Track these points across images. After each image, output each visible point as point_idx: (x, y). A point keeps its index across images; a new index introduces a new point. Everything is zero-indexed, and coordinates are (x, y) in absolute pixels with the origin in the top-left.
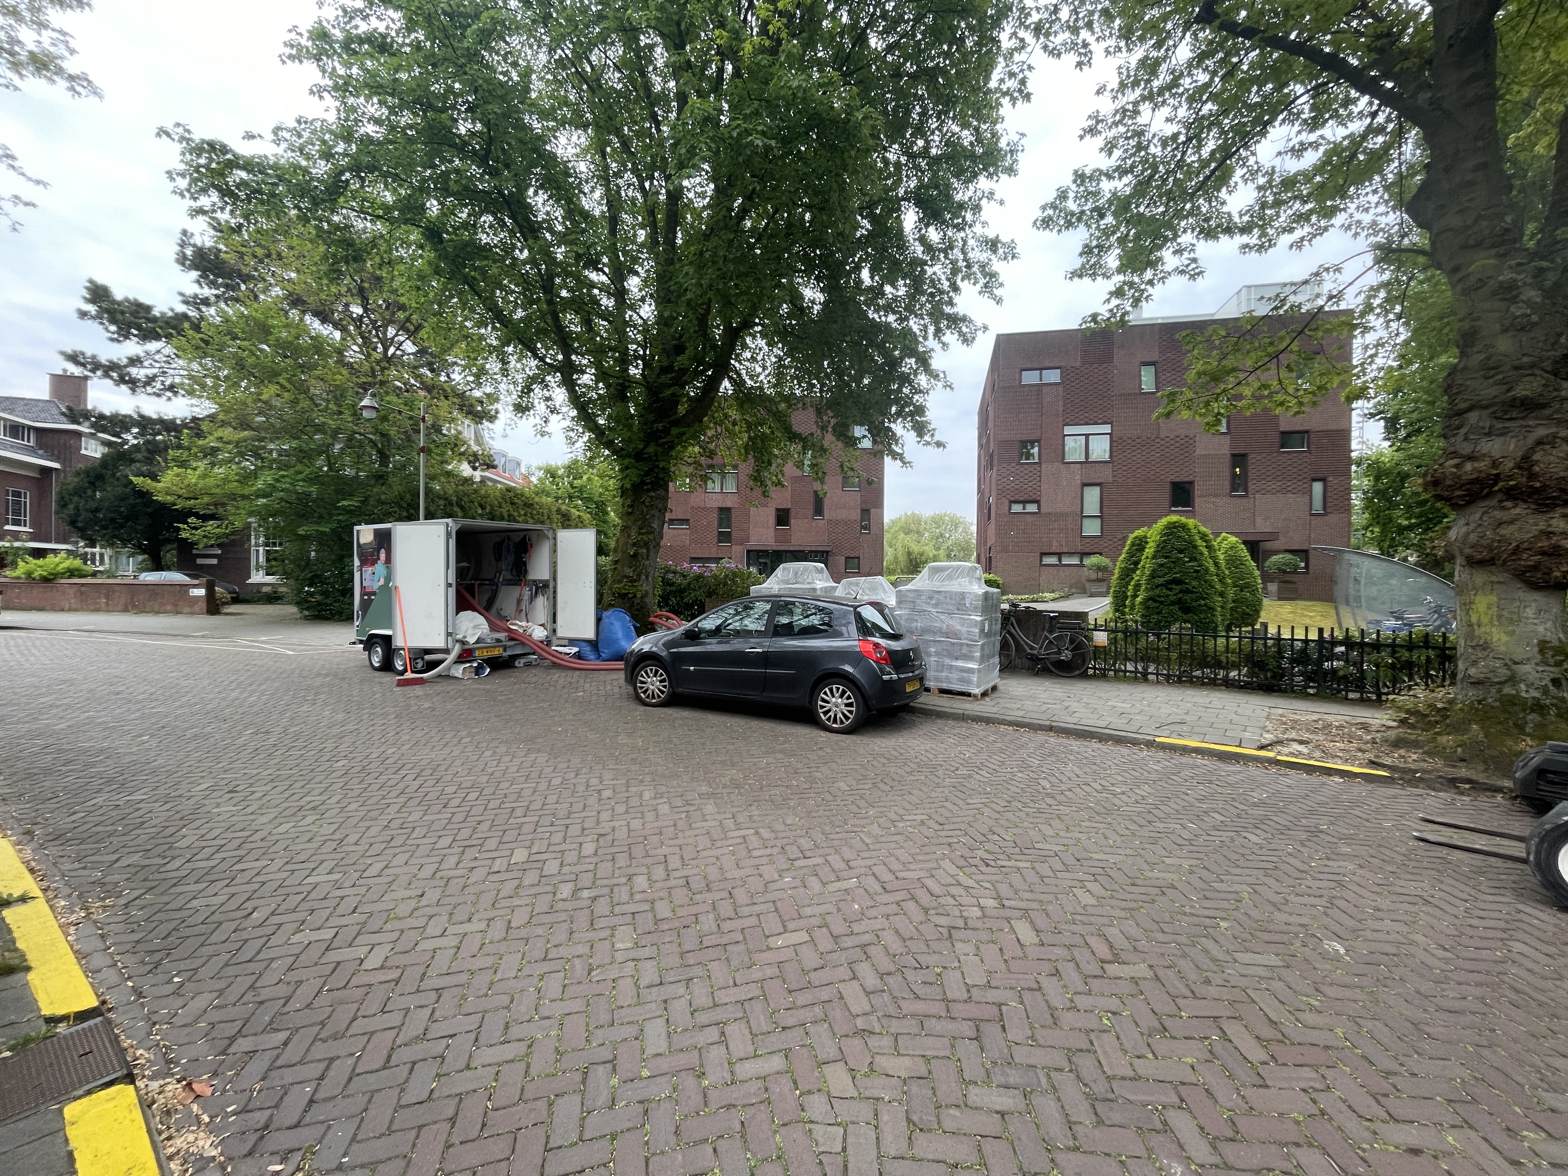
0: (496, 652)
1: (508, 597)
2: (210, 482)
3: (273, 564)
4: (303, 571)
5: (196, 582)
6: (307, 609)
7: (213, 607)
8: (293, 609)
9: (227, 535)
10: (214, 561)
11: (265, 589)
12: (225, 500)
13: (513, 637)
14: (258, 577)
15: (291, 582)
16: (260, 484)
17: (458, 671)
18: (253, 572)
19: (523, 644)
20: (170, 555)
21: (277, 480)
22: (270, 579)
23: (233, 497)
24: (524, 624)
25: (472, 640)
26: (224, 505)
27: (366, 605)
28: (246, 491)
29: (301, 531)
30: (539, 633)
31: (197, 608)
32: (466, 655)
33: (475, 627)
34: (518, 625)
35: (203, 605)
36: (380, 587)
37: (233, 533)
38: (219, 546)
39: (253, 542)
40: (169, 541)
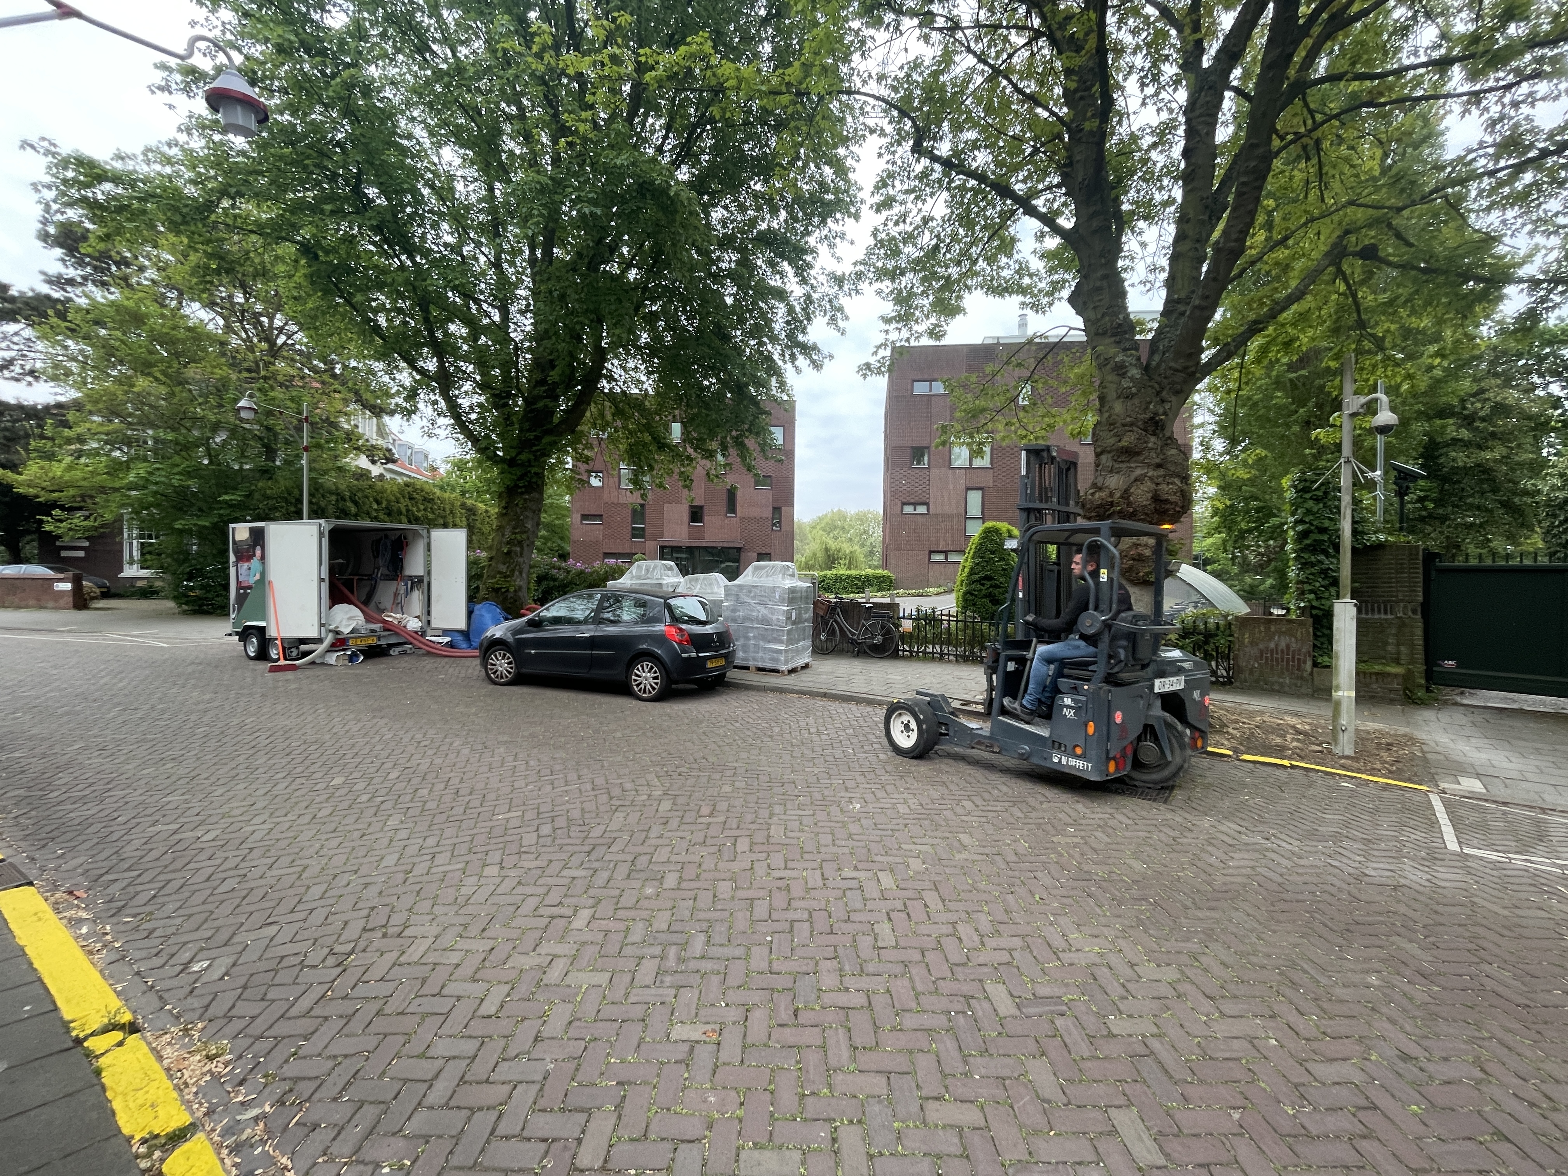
0: (370, 642)
1: (386, 592)
2: (78, 474)
3: (148, 556)
4: (180, 565)
5: (61, 576)
6: (186, 603)
7: (80, 601)
8: (171, 604)
9: (96, 529)
10: (81, 554)
11: (140, 584)
12: (93, 493)
13: (388, 627)
14: (131, 571)
15: (168, 577)
16: (131, 477)
17: (332, 658)
18: (126, 567)
19: (397, 634)
20: (30, 547)
21: (150, 473)
22: (145, 573)
23: (103, 490)
24: (398, 616)
25: (346, 630)
26: (92, 497)
27: (241, 599)
28: (117, 484)
29: (178, 525)
30: (413, 624)
31: (62, 602)
32: (339, 643)
33: (350, 618)
34: (392, 617)
35: (70, 600)
36: (257, 582)
37: (102, 526)
38: (88, 538)
39: (125, 535)
40: (28, 532)
